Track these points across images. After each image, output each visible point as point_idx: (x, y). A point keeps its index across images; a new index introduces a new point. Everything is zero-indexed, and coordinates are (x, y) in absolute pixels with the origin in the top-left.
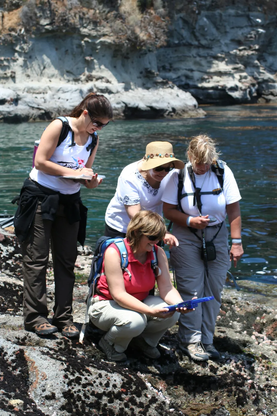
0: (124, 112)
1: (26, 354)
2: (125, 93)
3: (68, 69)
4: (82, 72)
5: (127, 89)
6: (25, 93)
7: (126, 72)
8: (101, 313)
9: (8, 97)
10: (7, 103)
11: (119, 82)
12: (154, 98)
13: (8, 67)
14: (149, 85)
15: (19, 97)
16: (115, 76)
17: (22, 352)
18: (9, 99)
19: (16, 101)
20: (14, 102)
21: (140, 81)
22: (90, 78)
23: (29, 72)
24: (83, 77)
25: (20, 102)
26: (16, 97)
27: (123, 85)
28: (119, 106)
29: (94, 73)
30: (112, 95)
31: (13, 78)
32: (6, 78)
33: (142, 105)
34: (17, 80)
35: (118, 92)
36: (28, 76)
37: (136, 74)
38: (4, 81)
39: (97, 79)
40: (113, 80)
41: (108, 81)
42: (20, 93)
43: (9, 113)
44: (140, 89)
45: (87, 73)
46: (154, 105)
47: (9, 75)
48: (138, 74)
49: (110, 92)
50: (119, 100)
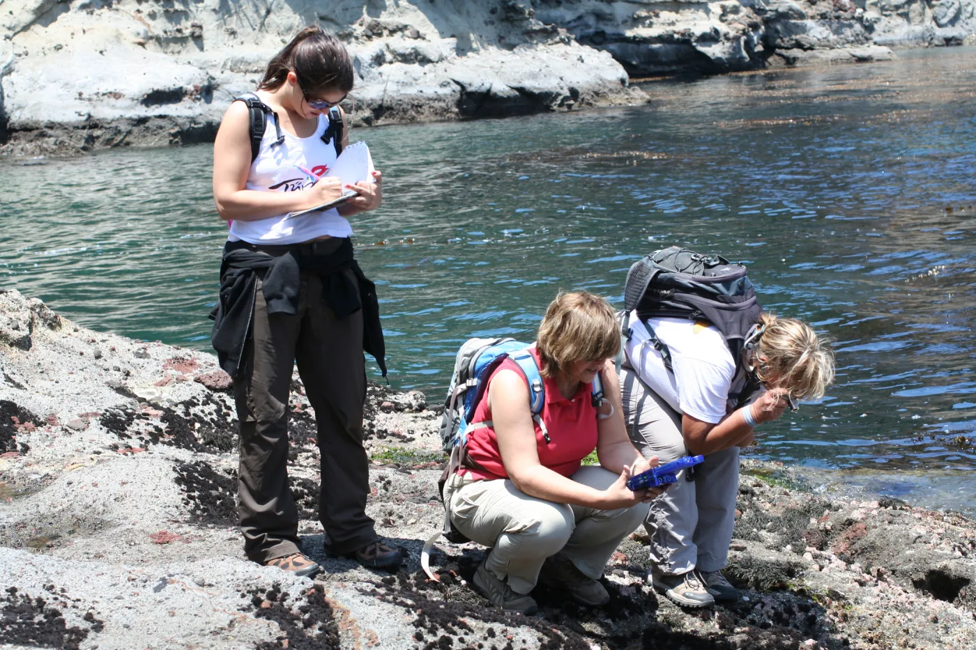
0: (459, 103)
1: (329, 596)
2: (459, 61)
3: (324, 12)
4: (356, 17)
5: (461, 50)
6: (228, 73)
7: (459, 12)
8: (475, 508)
9: (188, 84)
10: (186, 98)
11: (443, 34)
12: (527, 69)
13: (186, 14)
14: (513, 40)
15: (213, 82)
16: (434, 21)
17: (319, 590)
18: (191, 88)
19: (207, 92)
20: (204, 94)
21: (492, 31)
22: (375, 31)
23: (233, 23)
24: (358, 29)
25: (216, 94)
26: (206, 83)
27: (453, 41)
28: (446, 91)
29: (384, 18)
30: (428, 67)
31: (198, 39)
32: (182, 40)
33: (500, 87)
34: (207, 44)
35: (441, 59)
36: (233, 33)
37: (481, 16)
38: (177, 47)
39: (392, 32)
40: (429, 30)
41: (418, 36)
42: (215, 73)
43: (193, 120)
44: (493, 49)
45: (367, 19)
46: (528, 84)
47: (187, 32)
48: (487, 16)
49: (424, 60)
50: (446, 77)
